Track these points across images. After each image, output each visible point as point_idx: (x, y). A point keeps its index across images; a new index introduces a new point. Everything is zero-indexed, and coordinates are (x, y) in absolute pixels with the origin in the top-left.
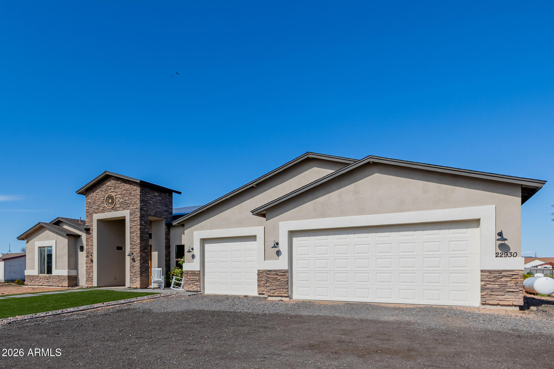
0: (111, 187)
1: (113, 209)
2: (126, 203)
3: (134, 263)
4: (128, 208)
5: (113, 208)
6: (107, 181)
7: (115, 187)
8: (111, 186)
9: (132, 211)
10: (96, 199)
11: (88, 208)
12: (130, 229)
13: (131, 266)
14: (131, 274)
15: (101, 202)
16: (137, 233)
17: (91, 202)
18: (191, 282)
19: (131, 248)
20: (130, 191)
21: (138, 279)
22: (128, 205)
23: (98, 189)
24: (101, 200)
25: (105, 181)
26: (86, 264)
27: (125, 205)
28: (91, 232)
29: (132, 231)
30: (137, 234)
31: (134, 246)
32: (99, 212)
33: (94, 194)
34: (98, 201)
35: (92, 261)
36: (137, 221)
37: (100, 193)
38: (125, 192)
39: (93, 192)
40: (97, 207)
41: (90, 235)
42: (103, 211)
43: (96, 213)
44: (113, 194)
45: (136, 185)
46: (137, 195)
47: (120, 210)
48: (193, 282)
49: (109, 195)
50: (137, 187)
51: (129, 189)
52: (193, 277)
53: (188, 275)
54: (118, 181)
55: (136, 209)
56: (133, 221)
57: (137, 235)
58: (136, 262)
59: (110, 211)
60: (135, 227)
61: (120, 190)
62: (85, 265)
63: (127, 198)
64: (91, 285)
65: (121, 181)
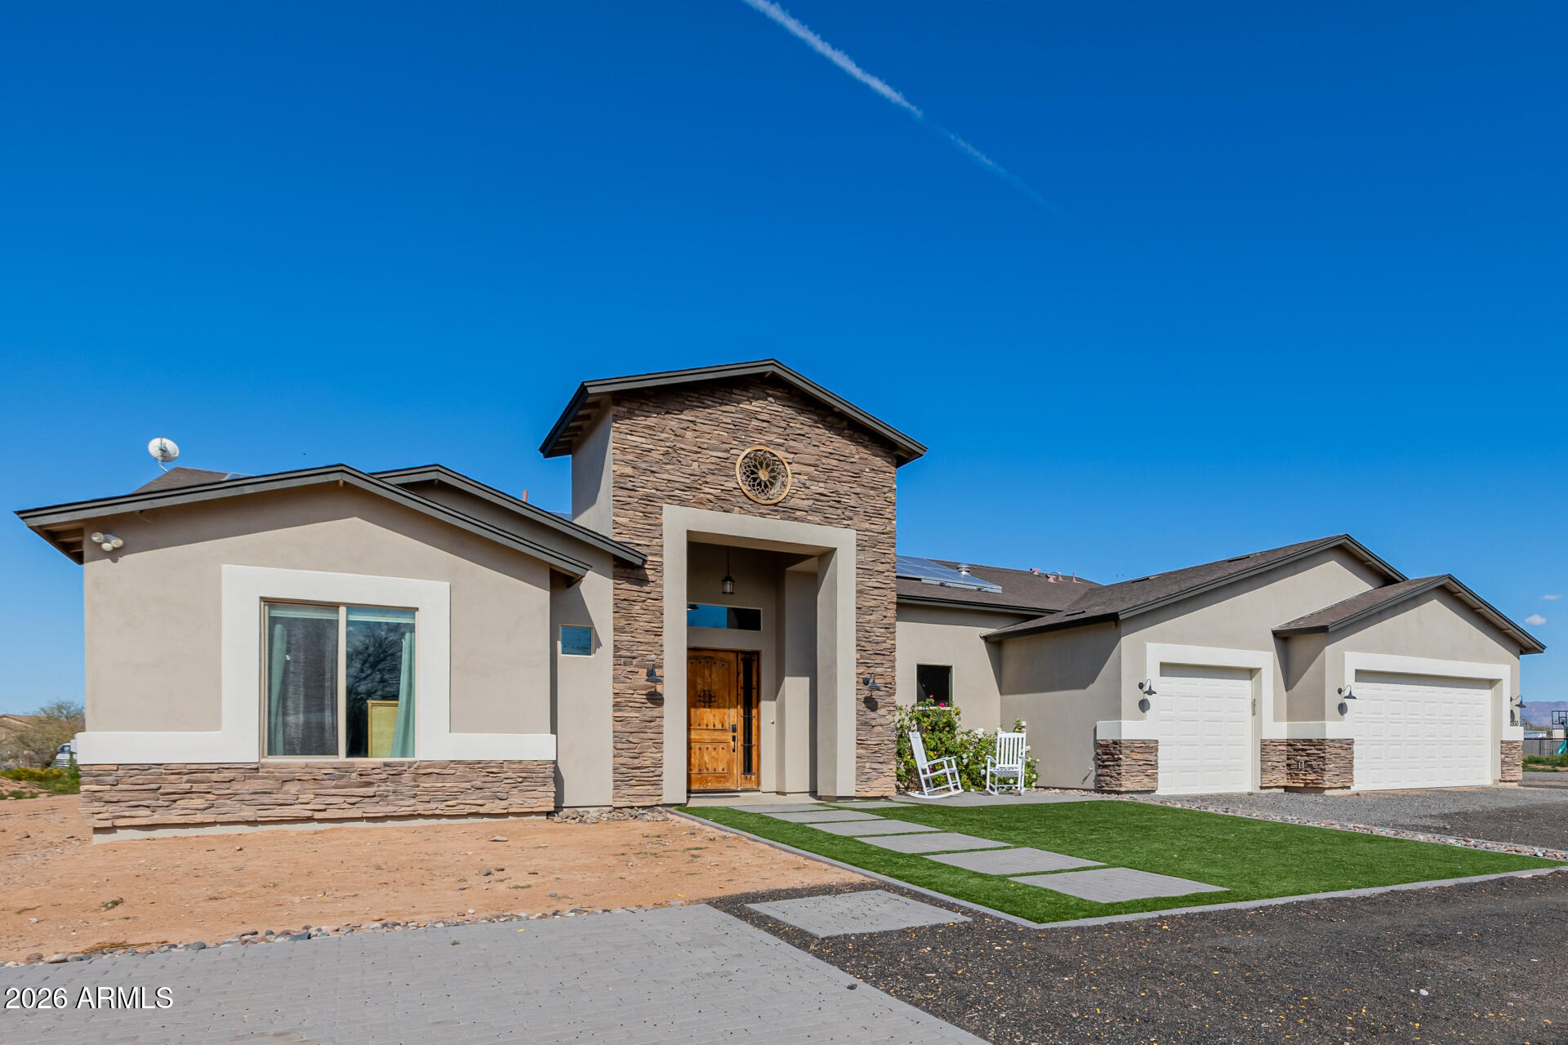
0: (765, 424)
1: (776, 511)
2: (839, 502)
3: (873, 715)
4: (846, 522)
5: (775, 505)
6: (745, 393)
7: (788, 431)
8: (763, 421)
9: (866, 538)
10: (683, 446)
11: (628, 470)
12: (857, 597)
13: (861, 724)
14: (859, 751)
15: (712, 467)
16: (885, 614)
17: (650, 451)
18: (1140, 768)
19: (859, 664)
20: (856, 468)
21: (891, 767)
22: (847, 513)
23: (693, 408)
24: (714, 460)
25: (735, 391)
26: (615, 711)
27: (829, 509)
28: (651, 578)
29: (864, 604)
30: (885, 617)
31: (873, 657)
32: (700, 504)
33: (672, 422)
34: (695, 456)
35: (656, 699)
36: (886, 574)
37: (705, 428)
38: (835, 463)
39: (667, 413)
40: (688, 481)
41: (647, 589)
42: (722, 503)
43: (682, 502)
44: (780, 454)
45: (881, 453)
46: (886, 489)
47: (809, 522)
48: (1143, 767)
49: (756, 451)
50: (887, 462)
51: (853, 460)
52: (1146, 756)
53: (1136, 750)
54: (799, 414)
55: (883, 533)
56: (870, 573)
57: (886, 621)
58: (882, 711)
59: (762, 515)
60: (876, 592)
61: (811, 449)
62: (609, 712)
63: (838, 487)
64: (648, 798)
65: (816, 418)
